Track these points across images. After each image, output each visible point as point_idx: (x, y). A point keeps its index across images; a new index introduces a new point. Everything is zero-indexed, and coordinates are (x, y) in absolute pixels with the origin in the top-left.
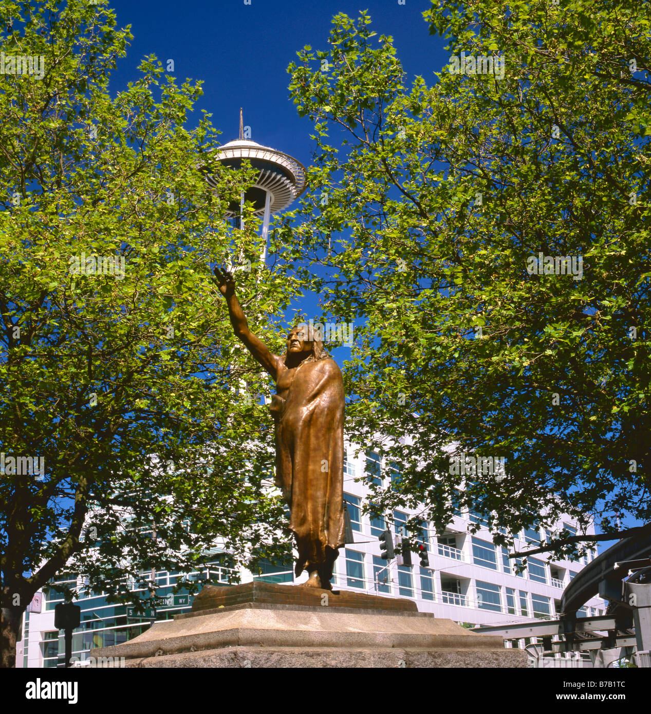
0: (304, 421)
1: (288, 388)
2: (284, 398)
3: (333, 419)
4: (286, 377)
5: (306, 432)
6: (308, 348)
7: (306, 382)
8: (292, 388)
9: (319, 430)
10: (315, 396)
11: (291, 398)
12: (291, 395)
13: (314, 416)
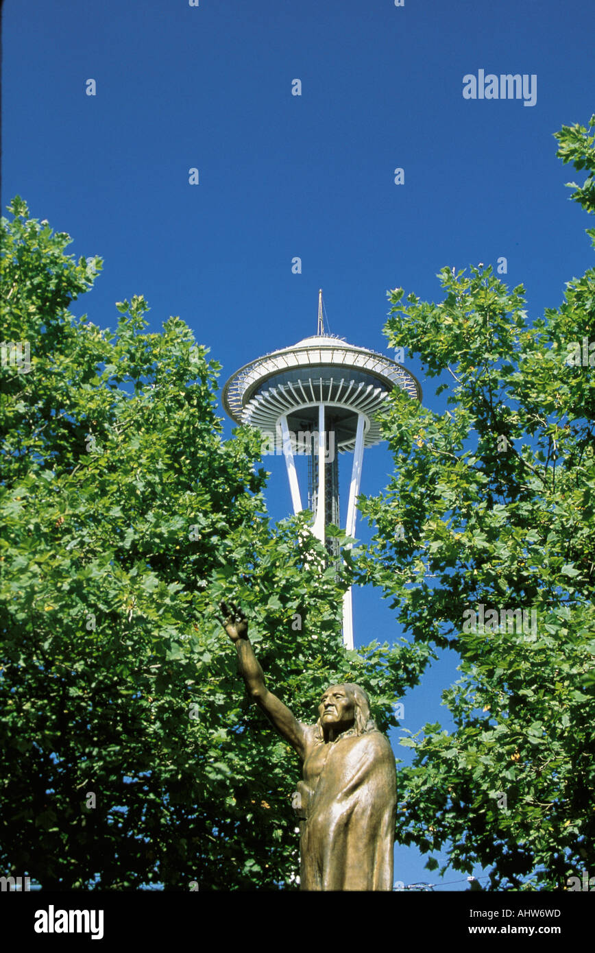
0: (339, 825)
1: (318, 774)
2: (313, 789)
3: (379, 823)
4: (316, 757)
5: (341, 841)
6: (347, 717)
7: (343, 766)
8: (323, 775)
9: (359, 838)
10: (355, 787)
11: (322, 789)
12: (322, 785)
13: (353, 816)
